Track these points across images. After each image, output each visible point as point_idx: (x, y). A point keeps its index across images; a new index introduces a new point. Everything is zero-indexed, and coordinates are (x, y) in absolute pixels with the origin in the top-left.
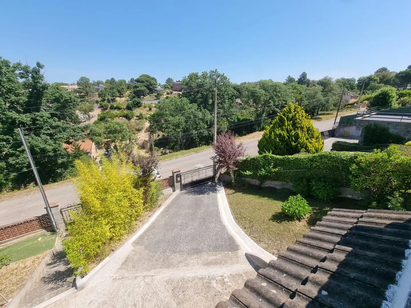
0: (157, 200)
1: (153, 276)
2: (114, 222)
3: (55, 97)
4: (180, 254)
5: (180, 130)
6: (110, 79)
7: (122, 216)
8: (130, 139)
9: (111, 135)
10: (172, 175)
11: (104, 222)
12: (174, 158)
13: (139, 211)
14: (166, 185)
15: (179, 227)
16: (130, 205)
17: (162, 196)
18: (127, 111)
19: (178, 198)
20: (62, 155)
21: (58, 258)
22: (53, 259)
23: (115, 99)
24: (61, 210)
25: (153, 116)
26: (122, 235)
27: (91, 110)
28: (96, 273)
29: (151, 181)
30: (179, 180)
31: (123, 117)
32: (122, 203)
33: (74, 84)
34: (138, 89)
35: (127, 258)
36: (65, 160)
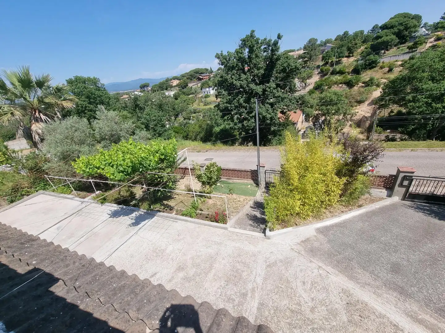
0: (359, 197)
1: (329, 273)
2: (305, 201)
3: (283, 67)
4: (371, 276)
5: (442, 106)
6: (341, 33)
7: (315, 199)
8: (345, 114)
9: (324, 107)
10: (395, 173)
11: (298, 197)
12: (408, 150)
13: (333, 201)
14: (380, 183)
15: (382, 246)
16: (325, 190)
17: (367, 195)
18: (351, 75)
19: (393, 207)
20: (276, 124)
21: (257, 206)
22: (254, 205)
23: (341, 60)
24: (266, 170)
25: (393, 82)
26: (308, 215)
27: (309, 77)
28: (280, 234)
29: (360, 173)
30: (407, 185)
31: (344, 84)
32: (319, 187)
33: (300, 49)
34: (380, 40)
35: (308, 239)
36: (276, 128)
